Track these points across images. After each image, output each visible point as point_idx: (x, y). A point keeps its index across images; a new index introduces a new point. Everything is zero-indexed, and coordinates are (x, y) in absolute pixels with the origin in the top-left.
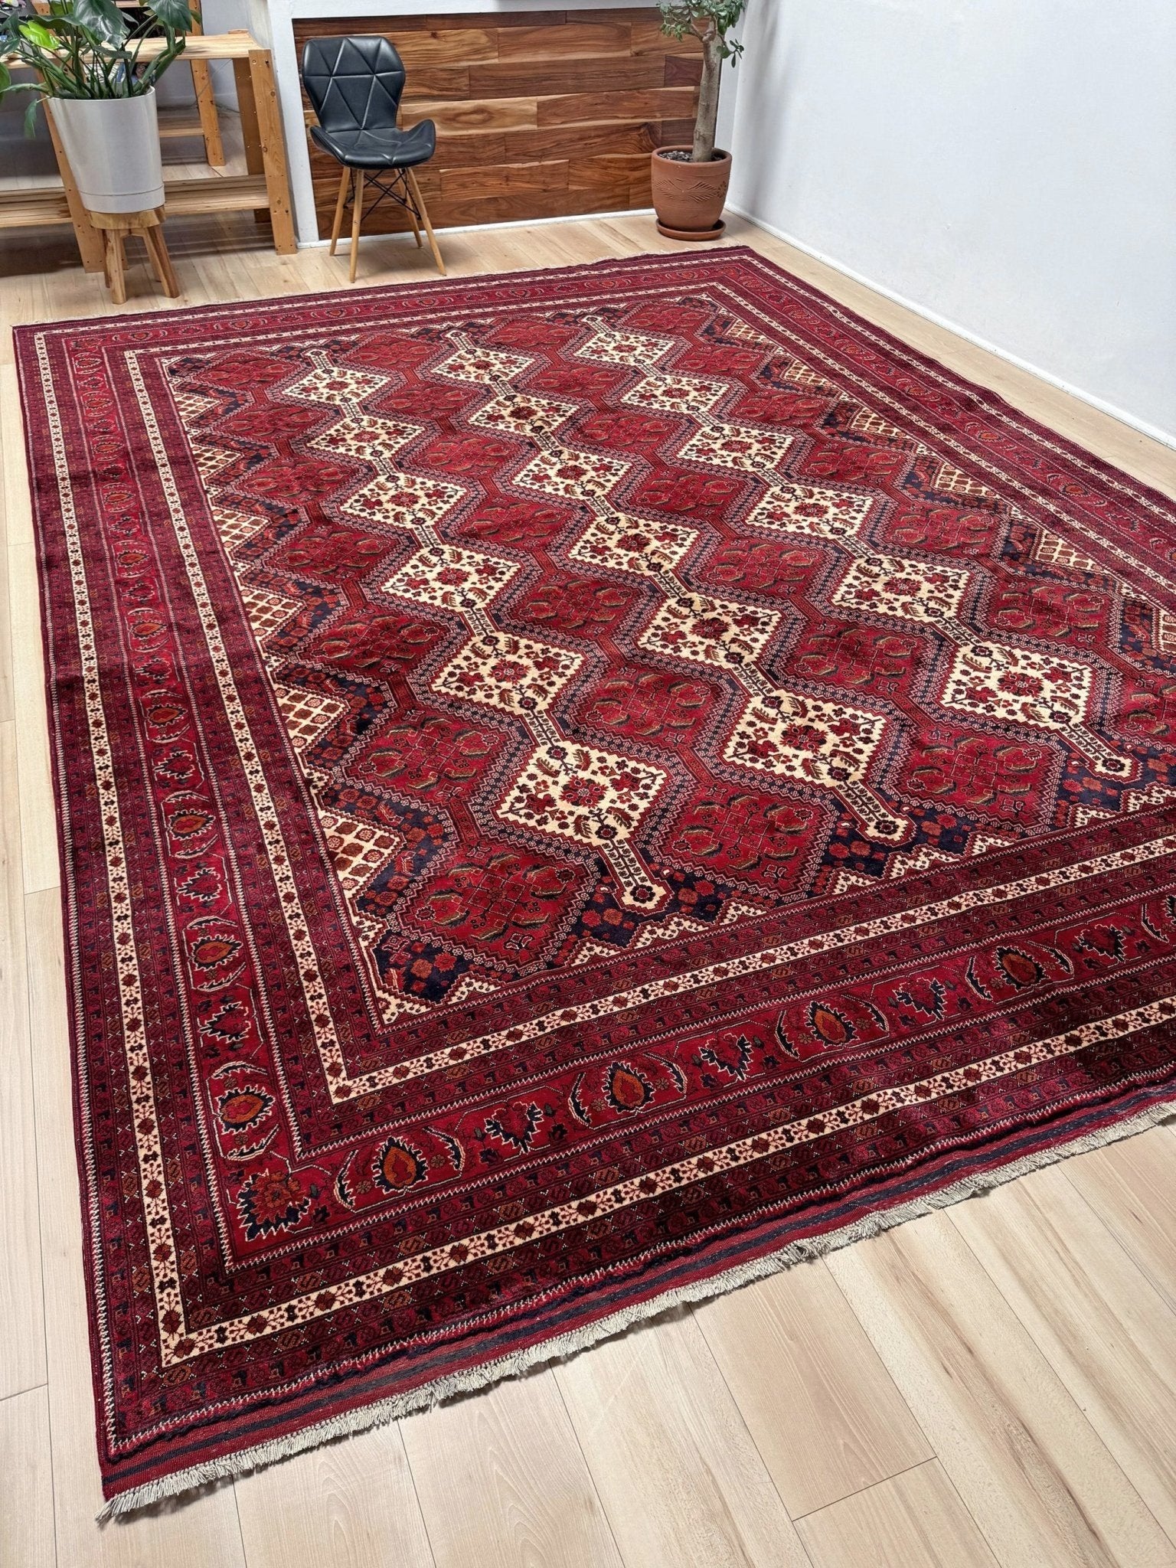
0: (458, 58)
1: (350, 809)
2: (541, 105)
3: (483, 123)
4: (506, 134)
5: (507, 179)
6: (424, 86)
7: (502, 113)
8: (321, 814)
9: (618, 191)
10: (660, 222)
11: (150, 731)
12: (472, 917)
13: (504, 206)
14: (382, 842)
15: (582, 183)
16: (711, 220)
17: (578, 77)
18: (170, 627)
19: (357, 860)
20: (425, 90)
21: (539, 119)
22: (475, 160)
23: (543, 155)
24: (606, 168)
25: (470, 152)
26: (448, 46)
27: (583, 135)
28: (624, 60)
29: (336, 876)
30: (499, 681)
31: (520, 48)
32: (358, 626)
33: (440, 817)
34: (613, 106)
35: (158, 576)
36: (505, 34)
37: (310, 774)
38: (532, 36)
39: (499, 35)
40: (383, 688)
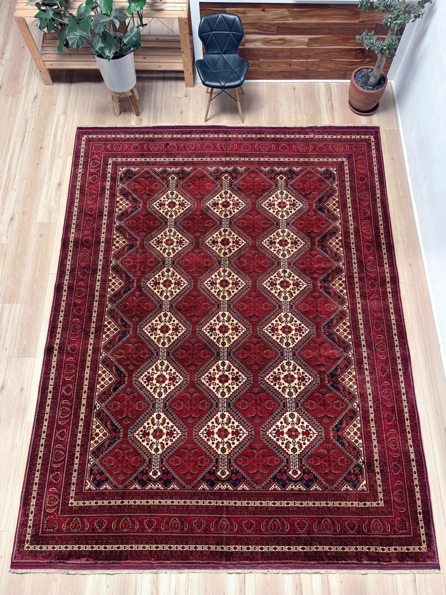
0: (274, 19)
1: (101, 420)
2: (310, 39)
3: (282, 44)
4: (291, 49)
5: (290, 65)
6: (256, 29)
7: (291, 41)
8: (95, 419)
9: (341, 73)
11: (66, 374)
13: (287, 74)
14: (104, 435)
15: (326, 69)
17: (330, 29)
18: (82, 330)
19: (97, 439)
20: (257, 31)
21: (308, 44)
22: (276, 57)
23: (308, 57)
24: (337, 64)
25: (275, 54)
26: (269, 15)
27: (328, 51)
28: (355, 24)
29: (90, 442)
30: (157, 382)
31: (303, 17)
32: (131, 345)
33: (121, 431)
34: (346, 40)
36: (297, 11)
37: (97, 404)
38: (311, 13)
39: (294, 11)
40: (126, 375)
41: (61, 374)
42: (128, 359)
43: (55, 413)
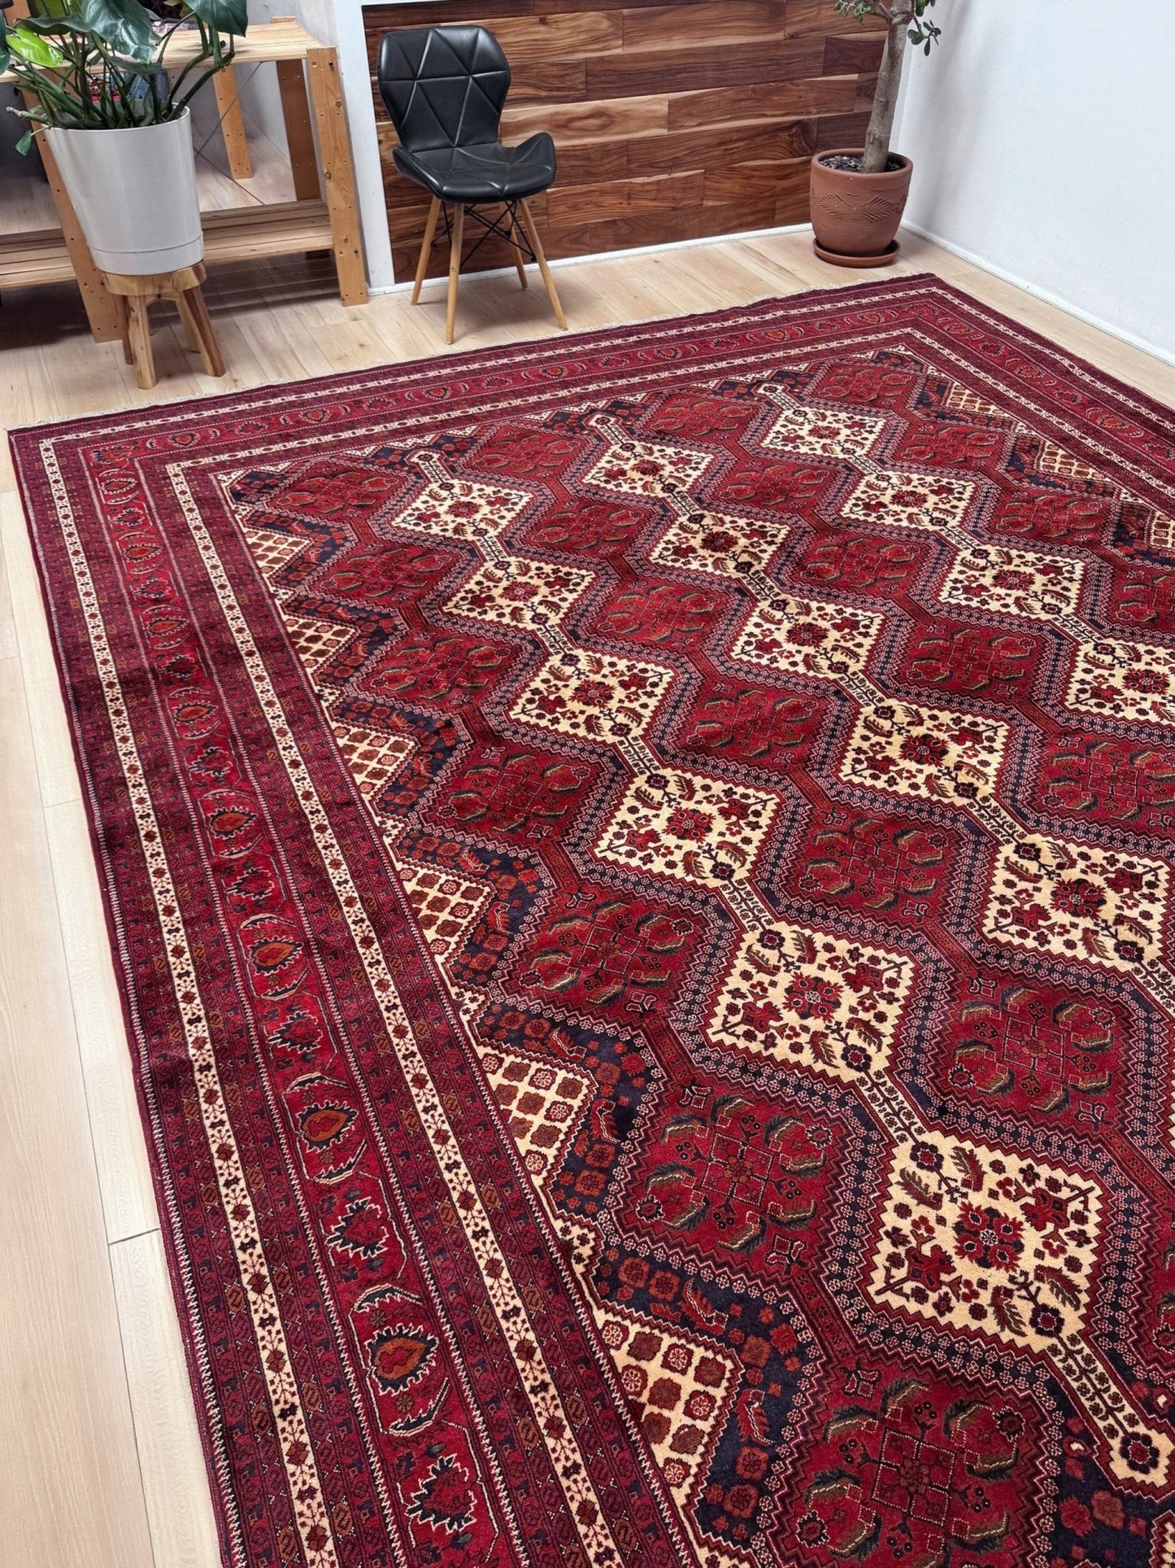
0: (573, 49)
1: (641, 1301)
2: (672, 104)
3: (602, 129)
4: (628, 141)
5: (629, 196)
6: (529, 85)
7: (625, 116)
8: (601, 1317)
9: (761, 205)
10: (818, 243)
11: (309, 1159)
12: (886, 1533)
13: (624, 230)
14: (708, 1373)
15: (720, 198)
16: (886, 242)
17: (720, 67)
18: (307, 947)
19: (677, 1417)
20: (530, 91)
21: (670, 122)
22: (590, 175)
23: (674, 164)
24: (748, 178)
25: (589, 165)
26: (559, 34)
27: (724, 139)
28: (777, 44)
29: (651, 1456)
30: (803, 1016)
31: (648, 33)
32: (577, 923)
33: (786, 1309)
34: (760, 101)
35: (275, 853)
36: (631, 17)
37: (566, 1231)
38: (666, 19)
39: (624, 18)
40: (638, 1042)
41: (282, 1172)
42: (604, 979)
43: (340, 1385)
